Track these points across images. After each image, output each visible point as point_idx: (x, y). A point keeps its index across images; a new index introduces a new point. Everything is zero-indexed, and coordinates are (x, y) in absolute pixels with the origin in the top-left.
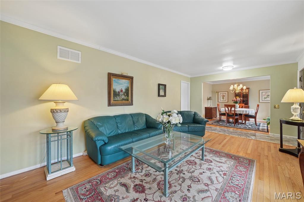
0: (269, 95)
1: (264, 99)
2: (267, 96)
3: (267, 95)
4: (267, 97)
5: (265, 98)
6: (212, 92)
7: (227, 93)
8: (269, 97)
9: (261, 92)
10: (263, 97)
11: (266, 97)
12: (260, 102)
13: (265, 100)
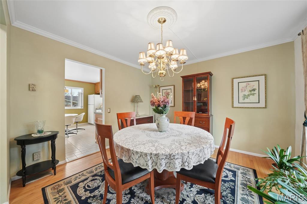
0: (254, 90)
1: (244, 99)
2: (250, 91)
3: (249, 88)
4: (250, 93)
5: (245, 97)
6: (151, 87)
7: (172, 87)
8: (254, 94)
9: (236, 81)
10: (241, 95)
11: (247, 93)
12: (234, 106)
13: (246, 100)
